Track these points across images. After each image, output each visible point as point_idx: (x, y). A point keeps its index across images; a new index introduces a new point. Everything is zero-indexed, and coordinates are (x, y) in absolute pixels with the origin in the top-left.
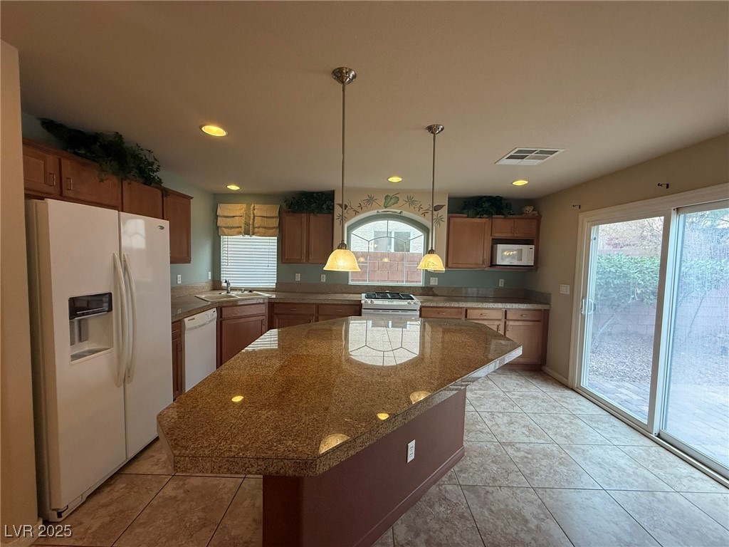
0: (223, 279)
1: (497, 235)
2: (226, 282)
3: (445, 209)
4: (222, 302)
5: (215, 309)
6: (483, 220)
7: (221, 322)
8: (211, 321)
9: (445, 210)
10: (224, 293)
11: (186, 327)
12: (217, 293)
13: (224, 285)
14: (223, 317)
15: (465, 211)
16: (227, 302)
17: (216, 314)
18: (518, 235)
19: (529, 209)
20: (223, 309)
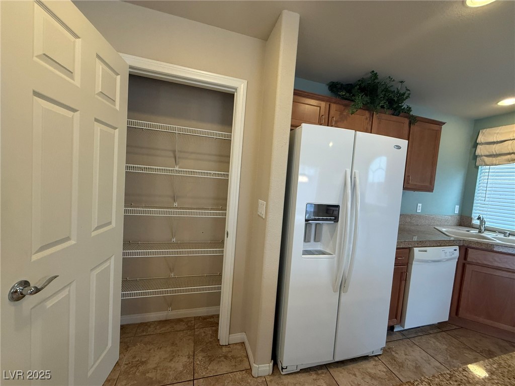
0: (475, 215)
2: (479, 218)
4: (470, 242)
5: (457, 248)
7: (464, 266)
8: (448, 260)
10: (474, 232)
11: (415, 257)
12: (463, 231)
13: (476, 222)
14: (469, 259)
16: (478, 242)
17: (457, 254)
20: (470, 251)
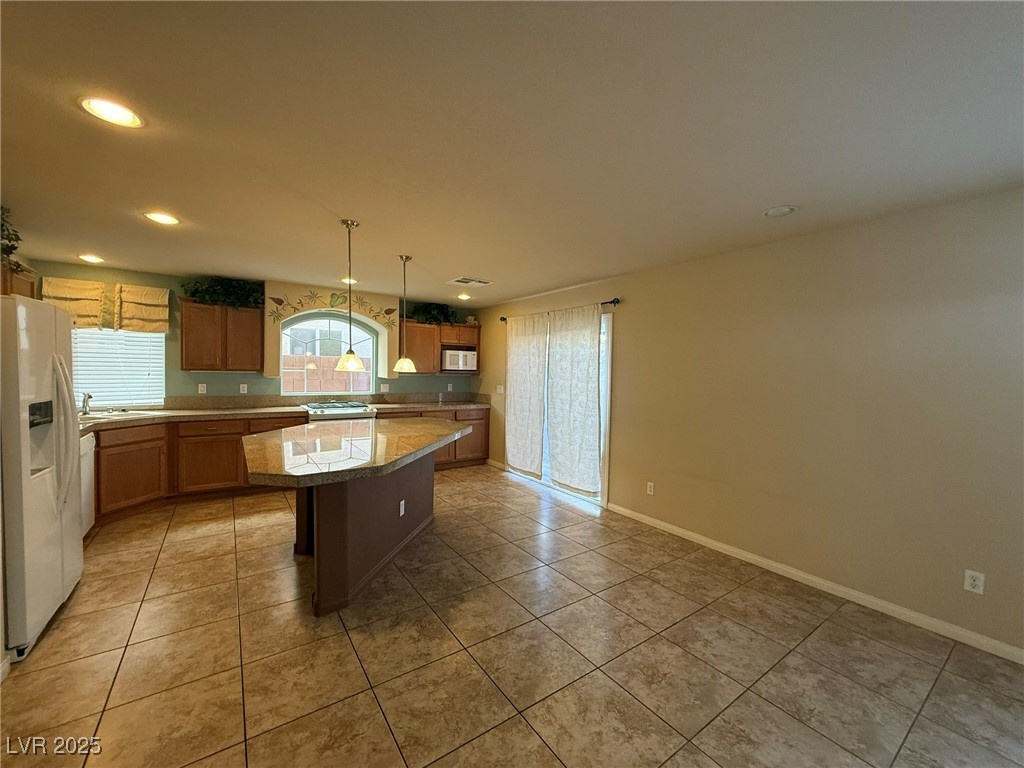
1: (446, 341)
3: (397, 313)
4: (98, 425)
5: (93, 434)
6: (433, 326)
7: (98, 452)
9: (396, 315)
14: (102, 445)
15: (416, 317)
18: (463, 342)
19: (471, 319)
20: (102, 434)
